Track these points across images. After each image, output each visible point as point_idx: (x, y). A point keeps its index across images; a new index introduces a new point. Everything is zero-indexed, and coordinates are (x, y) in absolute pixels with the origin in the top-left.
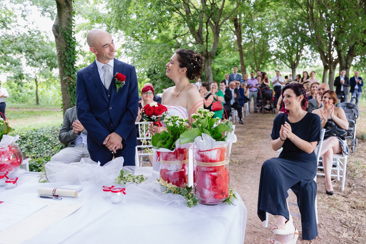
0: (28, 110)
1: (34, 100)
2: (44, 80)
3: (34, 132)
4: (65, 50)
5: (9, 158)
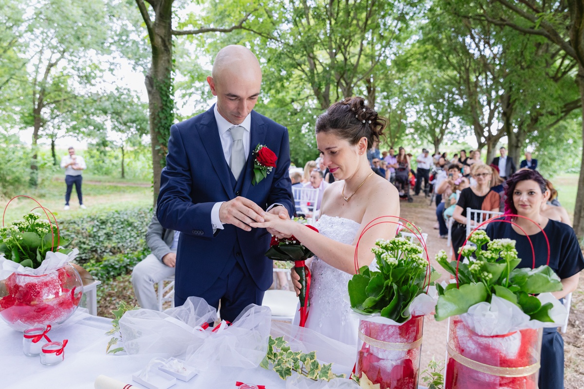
0: (111, 184)
1: (119, 172)
2: (132, 149)
3: (117, 215)
4: (159, 110)
5: (57, 294)
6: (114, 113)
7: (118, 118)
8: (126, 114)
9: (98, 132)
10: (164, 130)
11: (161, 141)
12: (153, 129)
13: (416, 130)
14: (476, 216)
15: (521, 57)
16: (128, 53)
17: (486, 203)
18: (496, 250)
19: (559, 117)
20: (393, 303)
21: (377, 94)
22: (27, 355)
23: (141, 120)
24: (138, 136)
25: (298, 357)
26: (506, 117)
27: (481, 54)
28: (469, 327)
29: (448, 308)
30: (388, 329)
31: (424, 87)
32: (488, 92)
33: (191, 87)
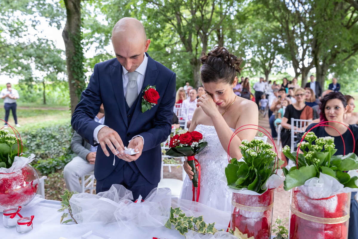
0: (37, 109)
1: (42, 100)
2: (51, 83)
3: (43, 131)
4: (73, 54)
5: (22, 185)
6: (37, 57)
7: (40, 61)
8: (46, 58)
9: (26, 72)
10: (77, 69)
11: (76, 77)
12: (69, 69)
13: (253, 64)
14: (297, 123)
15: (324, 12)
16: (45, 13)
17: (304, 115)
18: (321, 144)
19: (350, 54)
20: (255, 181)
21: (224, 40)
22: (6, 227)
23: (57, 62)
24: (55, 73)
25: (191, 220)
26: (315, 54)
27: (296, 10)
28: (305, 194)
29: (292, 181)
30: (252, 198)
31: (257, 34)
32: (302, 37)
33: (92, 37)
